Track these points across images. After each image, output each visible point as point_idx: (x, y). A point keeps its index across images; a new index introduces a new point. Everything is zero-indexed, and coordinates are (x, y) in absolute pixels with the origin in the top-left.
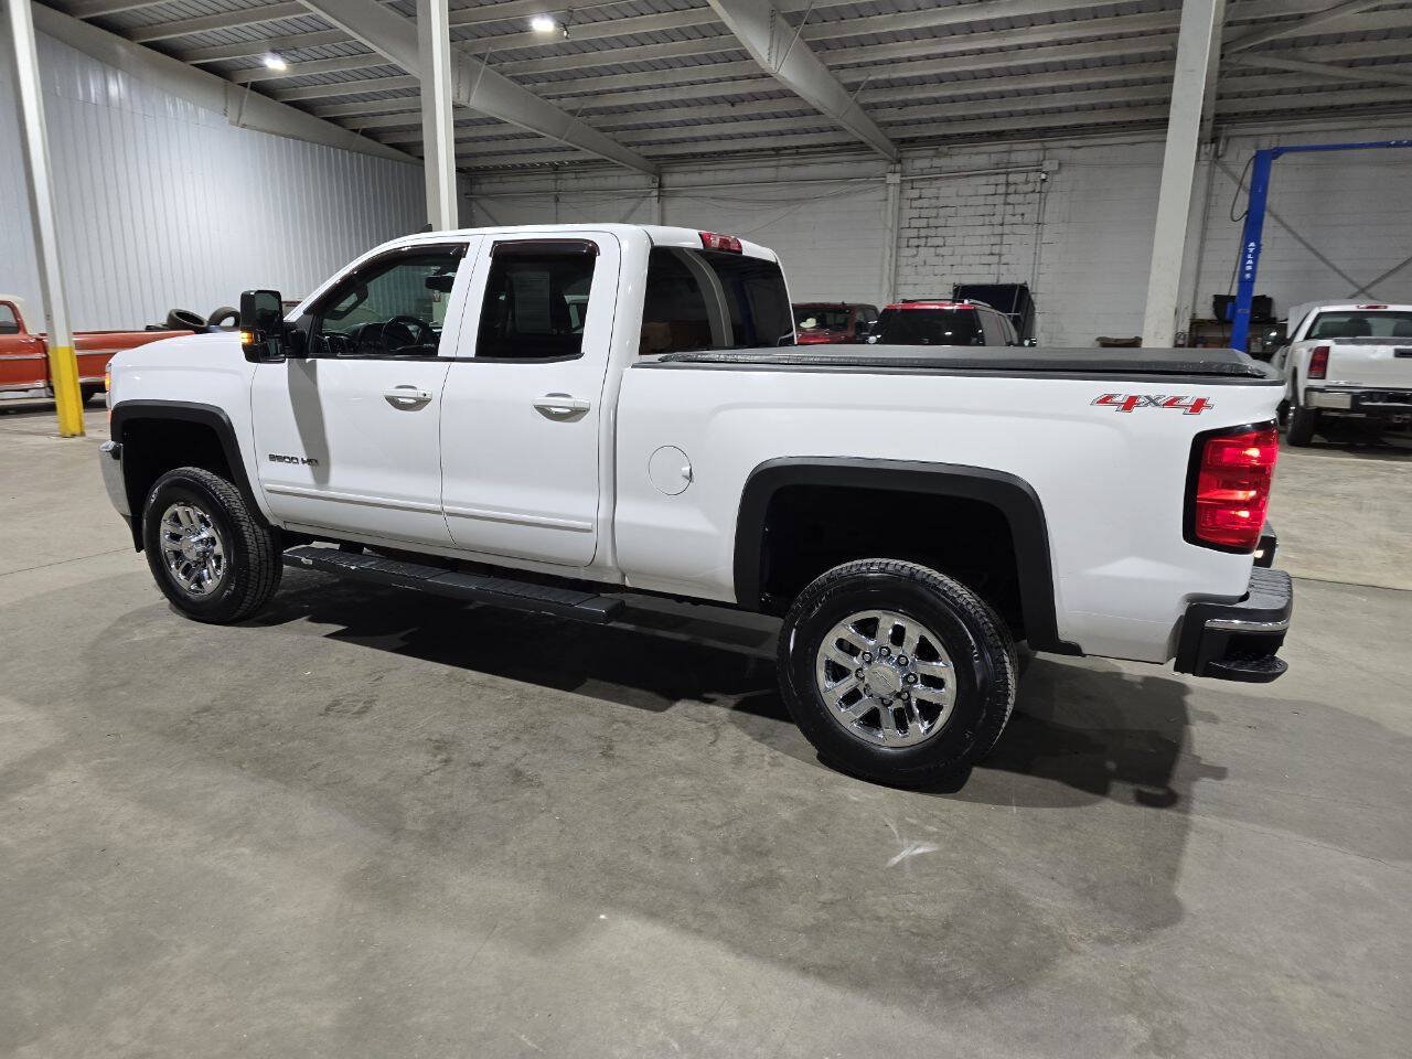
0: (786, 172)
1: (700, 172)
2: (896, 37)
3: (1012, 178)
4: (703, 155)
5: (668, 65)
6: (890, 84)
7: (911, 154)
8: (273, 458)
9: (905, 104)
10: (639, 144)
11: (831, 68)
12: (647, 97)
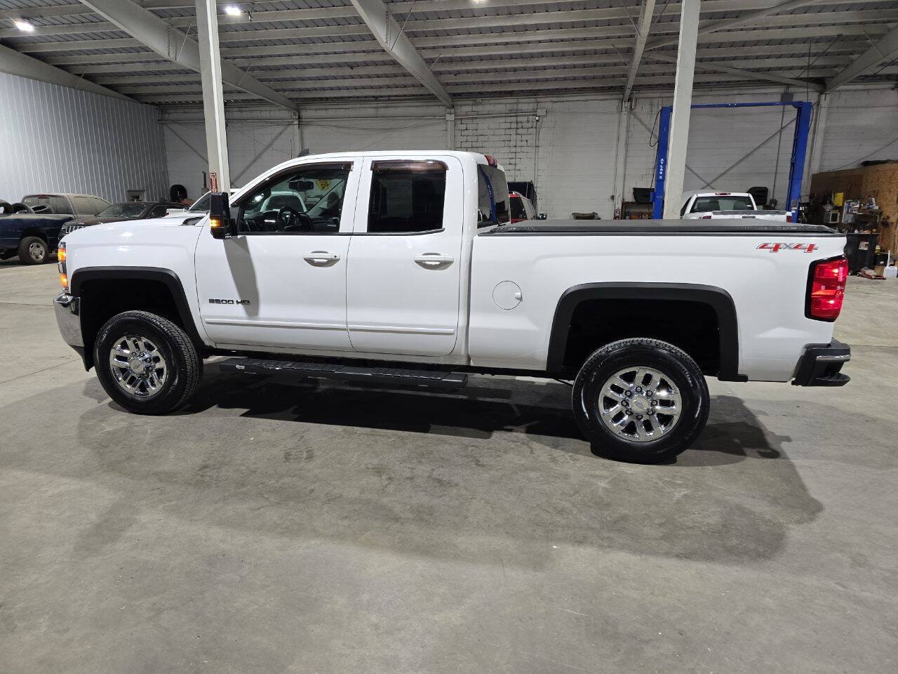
0: (382, 111)
1: (326, 109)
2: (458, 32)
3: (520, 119)
4: (327, 99)
5: (313, 41)
6: (451, 60)
7: (460, 103)
8: (212, 301)
9: (457, 73)
10: (285, 90)
11: (417, 49)
12: (296, 61)
